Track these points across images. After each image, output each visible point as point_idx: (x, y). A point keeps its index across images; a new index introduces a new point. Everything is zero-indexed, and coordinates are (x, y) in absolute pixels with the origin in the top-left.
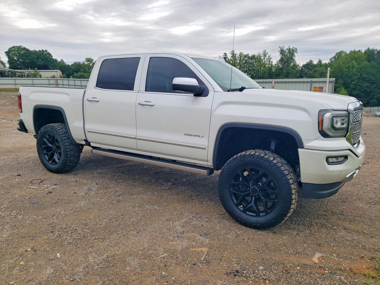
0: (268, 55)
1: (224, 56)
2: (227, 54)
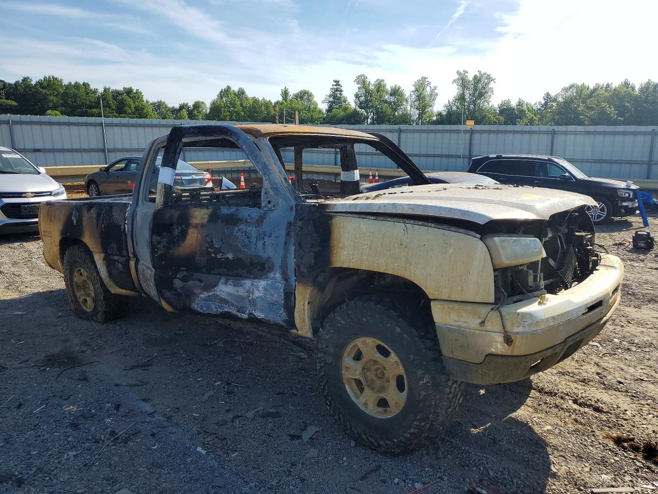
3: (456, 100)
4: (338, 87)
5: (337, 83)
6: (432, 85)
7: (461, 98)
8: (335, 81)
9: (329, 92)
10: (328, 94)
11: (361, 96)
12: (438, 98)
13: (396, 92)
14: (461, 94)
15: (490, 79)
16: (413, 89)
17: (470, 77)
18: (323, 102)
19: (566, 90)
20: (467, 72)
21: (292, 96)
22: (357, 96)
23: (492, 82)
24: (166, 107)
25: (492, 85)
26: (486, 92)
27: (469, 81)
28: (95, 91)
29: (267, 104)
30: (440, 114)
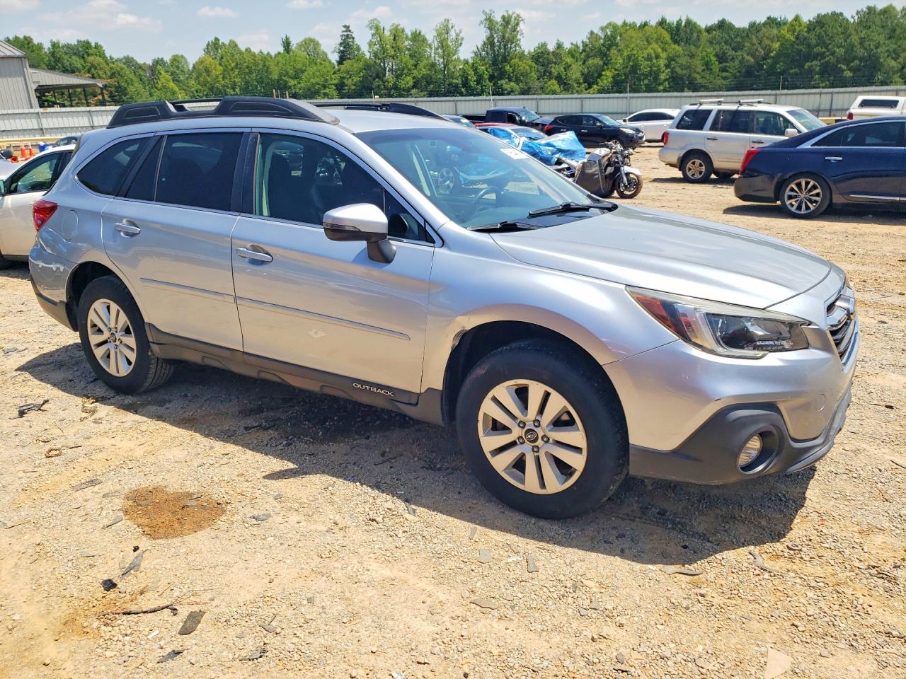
0: (455, 31)
1: (343, 31)
2: (350, 28)
3: (485, 44)
4: (349, 33)
5: (347, 27)
6: (456, 28)
7: (490, 42)
8: (345, 26)
9: (339, 40)
10: (338, 43)
11: (375, 44)
12: (463, 42)
13: (417, 37)
14: (488, 39)
15: (518, 20)
16: (436, 35)
17: (498, 18)
18: (333, 52)
19: (602, 29)
20: (494, 12)
21: (295, 45)
22: (371, 44)
23: (521, 24)
24: (137, 63)
25: (522, 26)
26: (516, 36)
27: (497, 23)
28: (40, 47)
29: (265, 58)
30: (466, 62)
